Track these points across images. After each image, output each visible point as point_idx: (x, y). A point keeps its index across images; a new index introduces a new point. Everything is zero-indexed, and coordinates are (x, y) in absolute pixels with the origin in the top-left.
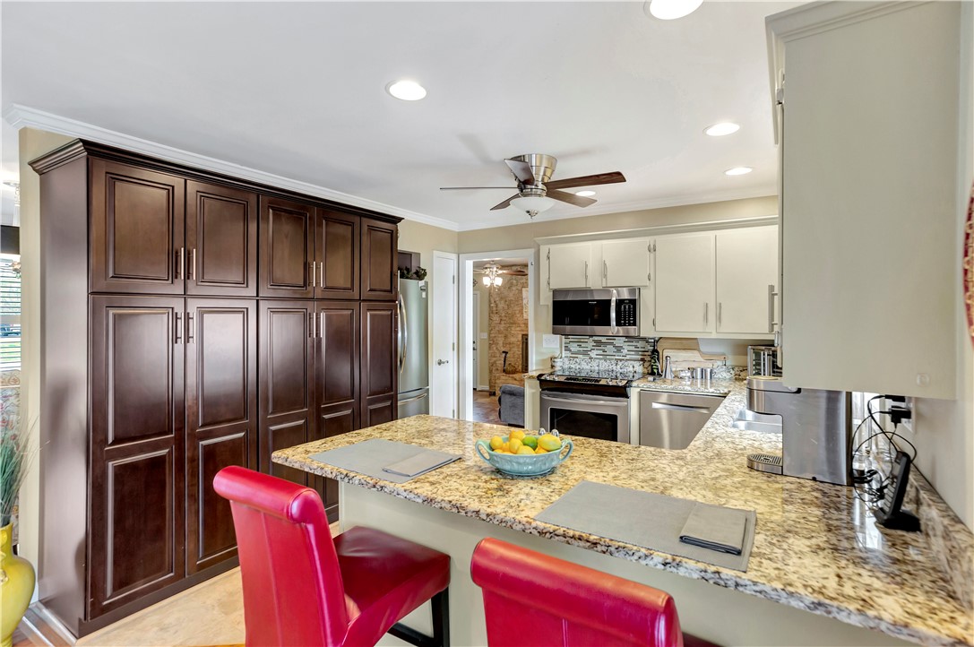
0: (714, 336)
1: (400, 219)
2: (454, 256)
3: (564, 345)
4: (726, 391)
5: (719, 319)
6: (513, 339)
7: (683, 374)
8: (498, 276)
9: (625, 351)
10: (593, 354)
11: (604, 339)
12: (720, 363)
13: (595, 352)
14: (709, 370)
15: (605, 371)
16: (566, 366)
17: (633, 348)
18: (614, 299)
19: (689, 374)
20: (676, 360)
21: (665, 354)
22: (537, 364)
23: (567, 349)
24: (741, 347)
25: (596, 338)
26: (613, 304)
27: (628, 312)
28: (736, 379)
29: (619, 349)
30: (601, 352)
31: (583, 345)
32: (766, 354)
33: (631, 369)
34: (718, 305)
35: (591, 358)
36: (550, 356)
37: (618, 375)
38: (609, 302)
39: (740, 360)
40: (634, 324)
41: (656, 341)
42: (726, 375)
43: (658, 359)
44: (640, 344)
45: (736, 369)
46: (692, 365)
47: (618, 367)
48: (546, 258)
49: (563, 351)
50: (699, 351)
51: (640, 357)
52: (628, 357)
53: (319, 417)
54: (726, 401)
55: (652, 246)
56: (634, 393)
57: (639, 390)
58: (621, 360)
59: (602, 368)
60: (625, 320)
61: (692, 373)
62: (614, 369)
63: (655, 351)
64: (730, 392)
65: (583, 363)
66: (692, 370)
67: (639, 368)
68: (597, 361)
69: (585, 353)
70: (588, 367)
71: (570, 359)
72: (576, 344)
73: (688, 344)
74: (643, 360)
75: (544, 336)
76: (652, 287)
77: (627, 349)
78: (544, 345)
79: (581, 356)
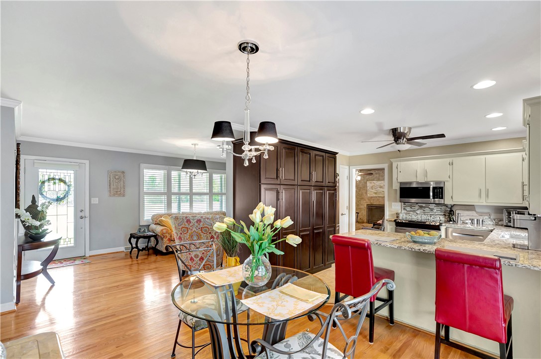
0: (485, 204)
1: (337, 153)
2: (347, 167)
3: (403, 207)
4: (492, 228)
5: (487, 196)
6: (362, 207)
7: (467, 221)
8: (359, 175)
9: (435, 211)
10: (418, 212)
11: (424, 205)
12: (487, 217)
13: (420, 211)
14: (481, 220)
16: (404, 217)
17: (440, 209)
18: (431, 187)
19: (470, 222)
20: (463, 216)
21: (457, 212)
22: (389, 216)
23: (404, 209)
24: (499, 210)
25: (420, 205)
26: (431, 189)
27: (439, 192)
28: (496, 225)
29: (432, 210)
30: (422, 211)
31: (413, 207)
32: (514, 212)
33: (438, 219)
34: (487, 190)
35: (417, 214)
36: (396, 212)
38: (429, 188)
39: (499, 216)
40: (442, 198)
41: (452, 206)
42: (491, 223)
43: (453, 214)
44: (443, 208)
45: (496, 220)
46: (472, 218)
48: (396, 168)
50: (475, 211)
51: (443, 214)
52: (437, 214)
53: (313, 232)
54: (492, 233)
55: (451, 163)
56: (443, 228)
57: (445, 227)
58: (433, 215)
59: (423, 218)
60: (437, 196)
61: (472, 221)
62: (430, 218)
63: (451, 211)
64: (494, 229)
65: (413, 216)
66: (472, 220)
67: (443, 219)
68: (420, 215)
69: (414, 211)
70: (416, 218)
71: (406, 214)
72: (409, 207)
73: (470, 207)
74: (445, 215)
75: (393, 203)
76: (451, 181)
77: (436, 210)
78: (393, 207)
79: (412, 213)
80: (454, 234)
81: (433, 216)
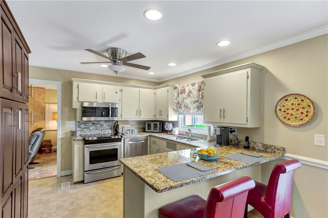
0: (138, 119)
3: (77, 125)
5: (140, 114)
7: (127, 132)
10: (91, 128)
11: (96, 122)
13: (92, 127)
15: (97, 134)
17: (107, 125)
18: (110, 107)
23: (79, 127)
25: (92, 122)
26: (110, 109)
27: (115, 112)
29: (102, 125)
30: (95, 127)
31: (87, 125)
33: (107, 132)
35: (91, 130)
36: (70, 130)
37: (102, 135)
39: (139, 126)
40: (116, 117)
41: (117, 122)
44: (110, 123)
46: (129, 129)
47: (102, 132)
49: (77, 128)
50: (129, 124)
52: (106, 128)
55: (121, 90)
57: (124, 138)
58: (103, 129)
59: (96, 133)
60: (113, 115)
63: (118, 125)
65: (87, 132)
68: (94, 131)
69: (88, 128)
70: (90, 133)
71: (81, 131)
72: (83, 125)
73: (126, 122)
74: (111, 129)
75: (67, 122)
76: (121, 104)
77: (105, 125)
78: (67, 126)
79: (86, 129)
80: (130, 143)
81: (103, 131)
